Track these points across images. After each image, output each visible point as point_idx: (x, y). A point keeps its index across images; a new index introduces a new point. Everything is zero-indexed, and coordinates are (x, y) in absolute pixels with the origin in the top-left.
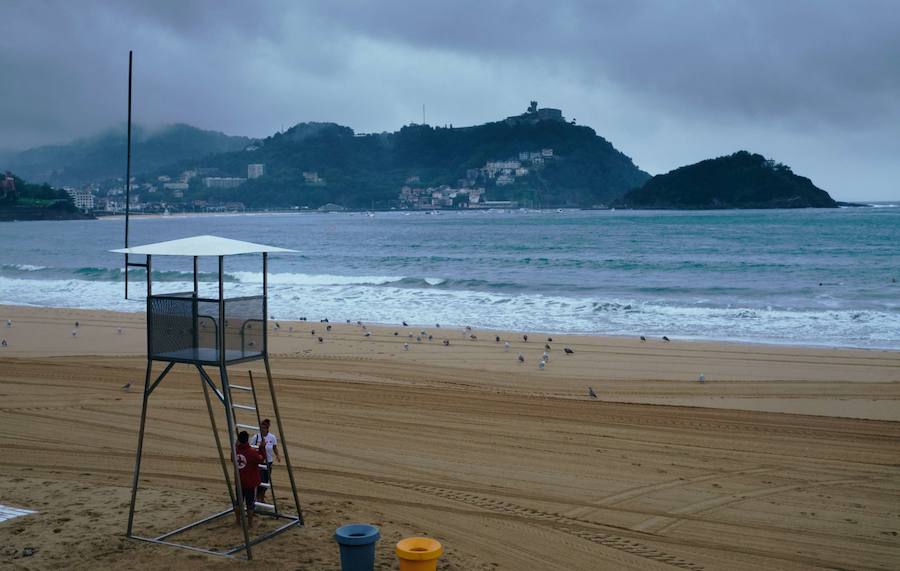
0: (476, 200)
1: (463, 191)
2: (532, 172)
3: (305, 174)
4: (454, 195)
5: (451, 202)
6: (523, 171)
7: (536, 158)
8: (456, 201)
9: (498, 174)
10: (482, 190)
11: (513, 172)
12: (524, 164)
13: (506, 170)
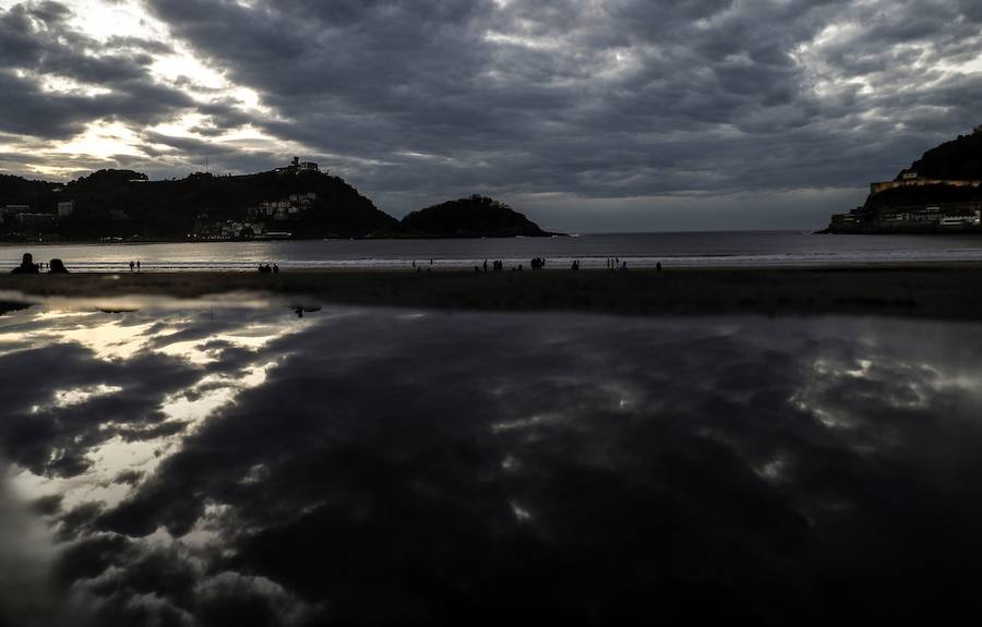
0: (260, 232)
1: (247, 225)
2: (301, 210)
3: (112, 211)
4: (240, 228)
5: (237, 234)
6: (294, 210)
7: (303, 200)
8: (243, 233)
9: (275, 211)
10: (263, 225)
11: (287, 210)
12: (294, 204)
13: (280, 207)
